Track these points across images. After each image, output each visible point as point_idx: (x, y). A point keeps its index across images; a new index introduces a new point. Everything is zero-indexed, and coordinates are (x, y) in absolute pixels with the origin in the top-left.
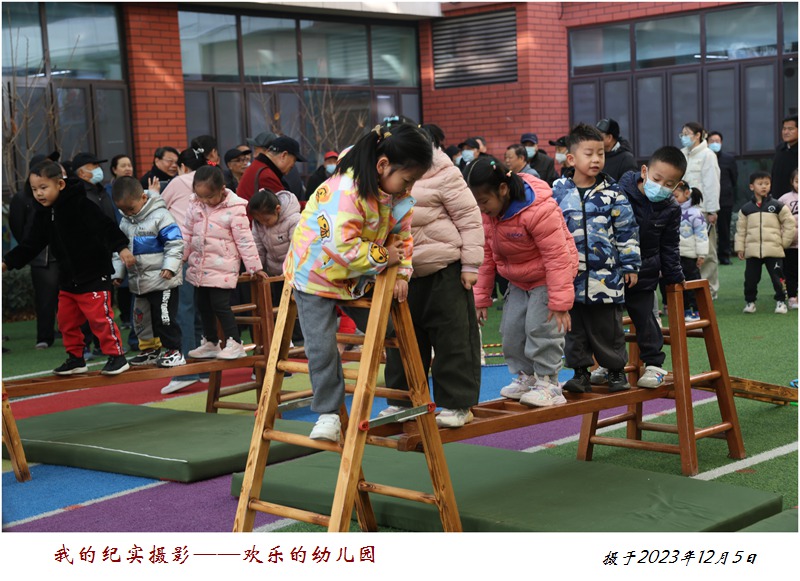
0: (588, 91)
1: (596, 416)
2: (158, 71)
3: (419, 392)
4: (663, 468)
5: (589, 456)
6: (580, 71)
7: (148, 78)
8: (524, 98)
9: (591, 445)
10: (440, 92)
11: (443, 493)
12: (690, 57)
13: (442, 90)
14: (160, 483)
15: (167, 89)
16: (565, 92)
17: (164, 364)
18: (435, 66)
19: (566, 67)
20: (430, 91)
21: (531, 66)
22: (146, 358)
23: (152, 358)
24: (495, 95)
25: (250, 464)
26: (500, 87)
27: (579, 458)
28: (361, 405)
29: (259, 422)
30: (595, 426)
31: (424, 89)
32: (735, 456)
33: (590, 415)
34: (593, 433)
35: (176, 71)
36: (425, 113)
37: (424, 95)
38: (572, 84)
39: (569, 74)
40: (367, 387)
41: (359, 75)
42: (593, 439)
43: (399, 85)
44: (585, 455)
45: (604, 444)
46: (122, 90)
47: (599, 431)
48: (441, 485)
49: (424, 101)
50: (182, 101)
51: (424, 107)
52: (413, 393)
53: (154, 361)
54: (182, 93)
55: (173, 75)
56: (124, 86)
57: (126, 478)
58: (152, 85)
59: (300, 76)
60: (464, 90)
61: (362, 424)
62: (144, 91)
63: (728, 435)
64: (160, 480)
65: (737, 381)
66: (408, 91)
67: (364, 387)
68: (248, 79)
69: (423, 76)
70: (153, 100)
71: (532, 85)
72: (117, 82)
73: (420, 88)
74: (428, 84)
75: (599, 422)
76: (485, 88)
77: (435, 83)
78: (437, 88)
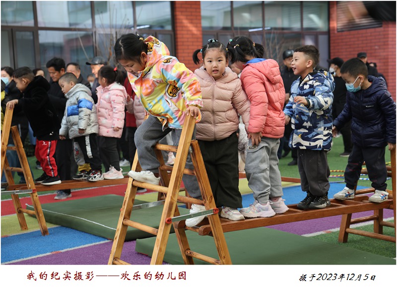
1: (350, 216)
2: (189, 25)
3: (207, 202)
5: (345, 240)
7: (184, 29)
8: (386, 36)
9: (346, 234)
11: (224, 260)
13: (340, 33)
14: (107, 241)
15: (193, 34)
17: (90, 180)
20: (334, 33)
22: (81, 176)
23: (85, 176)
24: (369, 34)
25: (116, 238)
27: (340, 240)
28: (167, 209)
29: (122, 215)
30: (349, 223)
31: (331, 32)
33: (346, 216)
34: (348, 226)
35: (198, 25)
36: (331, 45)
37: (332, 35)
40: (171, 198)
41: (296, 26)
42: (348, 230)
43: (318, 30)
44: (343, 239)
45: (353, 233)
46: (171, 35)
47: (352, 226)
48: (223, 256)
49: (331, 38)
50: (201, 40)
51: (331, 42)
52: (205, 202)
53: (86, 178)
54: (201, 36)
55: (196, 27)
56: (172, 33)
57: (93, 237)
58: (186, 32)
59: (263, 27)
60: (352, 32)
61: (167, 219)
62: (182, 35)
64: (108, 239)
66: (323, 33)
67: (170, 198)
68: (236, 29)
69: (331, 25)
70: (186, 40)
72: (169, 31)
73: (329, 32)
74: (334, 30)
75: (352, 220)
76: (364, 31)
77: (337, 29)
78: (338, 32)
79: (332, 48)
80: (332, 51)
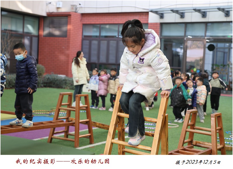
0: (87, 42)
4: (70, 146)
5: (51, 142)
6: (85, 36)
8: (68, 42)
9: (52, 139)
10: (44, 38)
12: (115, 37)
16: (81, 42)
18: (44, 30)
19: (81, 35)
21: (71, 33)
24: (60, 40)
26: (62, 38)
27: (48, 142)
30: (53, 133)
31: (40, 36)
32: (91, 143)
33: (52, 129)
34: (53, 135)
36: (40, 43)
37: (40, 38)
38: (83, 40)
39: (82, 37)
41: (20, 30)
42: (53, 137)
43: (32, 34)
47: (56, 136)
49: (40, 40)
60: (51, 38)
63: (90, 137)
65: (94, 123)
66: (35, 36)
69: (40, 33)
71: (71, 39)
73: (38, 36)
74: (41, 35)
75: (55, 132)
76: (58, 38)
77: (43, 35)
78: (44, 37)
79: (40, 45)
80: (40, 47)
